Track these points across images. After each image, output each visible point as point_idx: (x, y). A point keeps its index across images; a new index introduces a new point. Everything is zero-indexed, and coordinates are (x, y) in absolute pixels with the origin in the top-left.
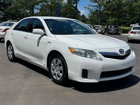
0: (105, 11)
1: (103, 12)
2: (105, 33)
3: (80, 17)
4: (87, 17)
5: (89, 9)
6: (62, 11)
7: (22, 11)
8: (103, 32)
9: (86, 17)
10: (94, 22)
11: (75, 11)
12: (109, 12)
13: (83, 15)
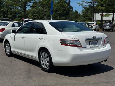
0: (99, 7)
1: (97, 8)
2: (99, 30)
3: (73, 13)
4: (81, 13)
5: (82, 5)
6: (54, 7)
7: (14, 8)
8: (98, 28)
9: (79, 13)
10: (87, 18)
11: (67, 7)
12: (103, 8)
13: (76, 11)
